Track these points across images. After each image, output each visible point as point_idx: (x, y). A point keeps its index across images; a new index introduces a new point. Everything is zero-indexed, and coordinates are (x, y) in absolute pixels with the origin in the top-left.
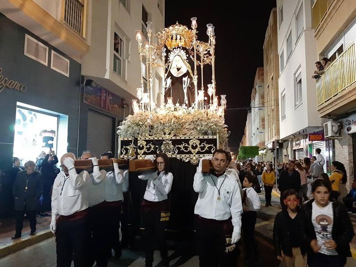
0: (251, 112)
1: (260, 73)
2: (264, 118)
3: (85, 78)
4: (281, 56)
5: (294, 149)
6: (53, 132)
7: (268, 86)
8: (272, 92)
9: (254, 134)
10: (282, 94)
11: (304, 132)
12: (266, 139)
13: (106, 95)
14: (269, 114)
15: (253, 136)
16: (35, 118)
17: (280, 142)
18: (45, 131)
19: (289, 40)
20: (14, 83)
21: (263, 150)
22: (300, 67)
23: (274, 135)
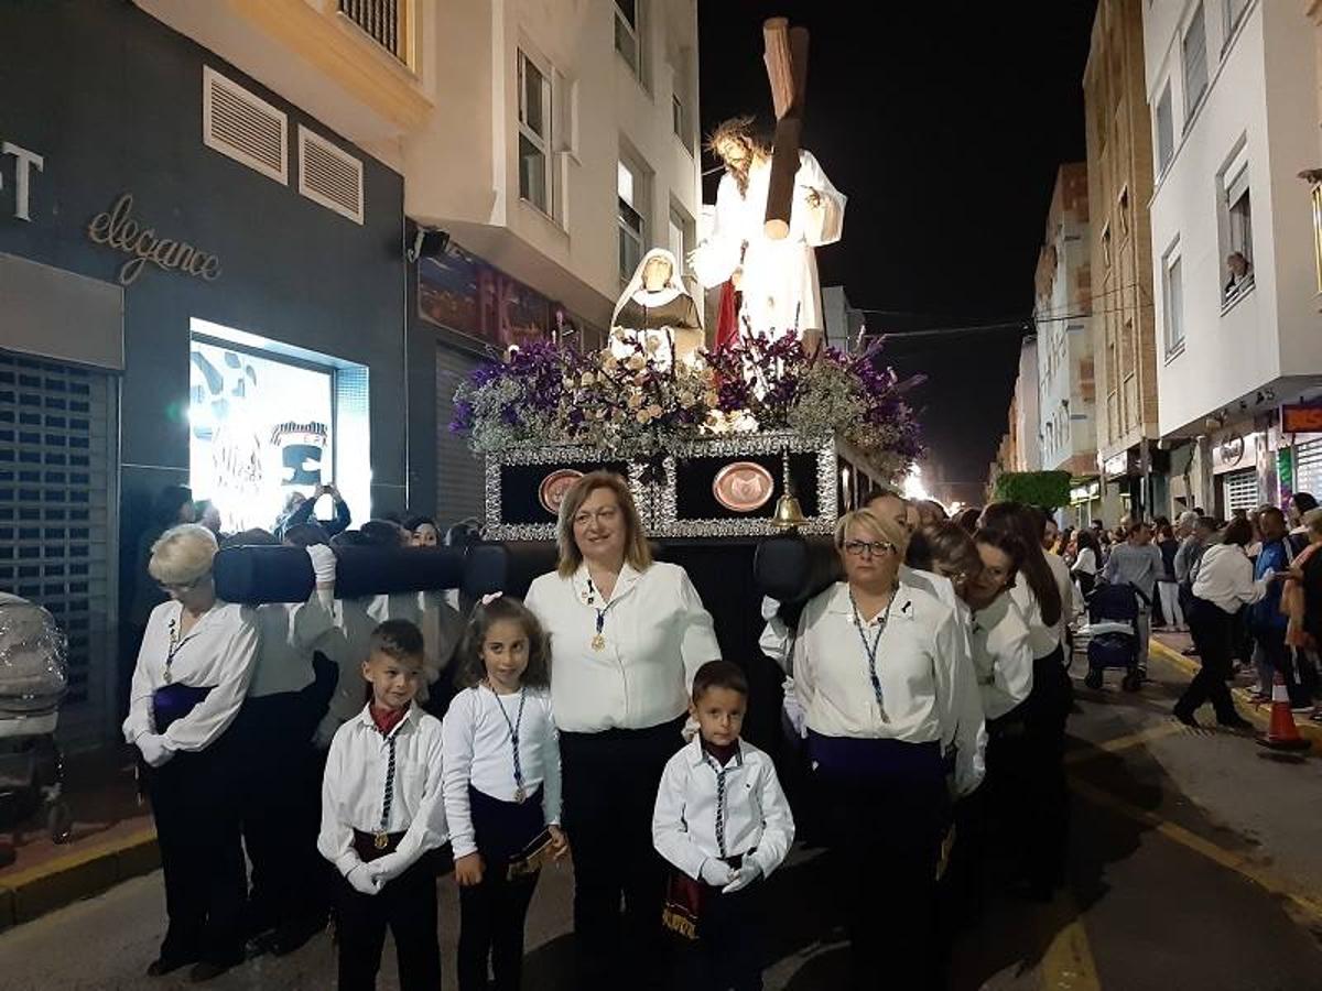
0: (1034, 341)
1: (1072, 184)
2: (1089, 361)
3: (419, 228)
4: (1159, 109)
5: (1217, 470)
6: (316, 428)
7: (1107, 234)
8: (1124, 255)
9: (1049, 424)
10: (1166, 257)
11: (1261, 399)
12: (1102, 441)
13: (497, 290)
14: (1112, 340)
15: (1044, 433)
16: (251, 380)
17: (1159, 446)
18: (290, 427)
19: (1192, 43)
20: (177, 250)
21: (1086, 484)
22: (1242, 142)
23: (1133, 422)
